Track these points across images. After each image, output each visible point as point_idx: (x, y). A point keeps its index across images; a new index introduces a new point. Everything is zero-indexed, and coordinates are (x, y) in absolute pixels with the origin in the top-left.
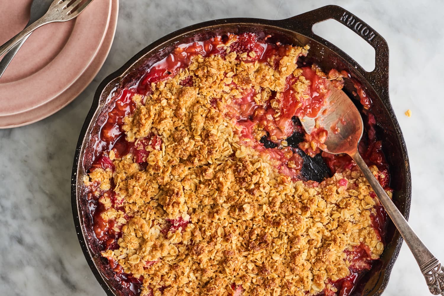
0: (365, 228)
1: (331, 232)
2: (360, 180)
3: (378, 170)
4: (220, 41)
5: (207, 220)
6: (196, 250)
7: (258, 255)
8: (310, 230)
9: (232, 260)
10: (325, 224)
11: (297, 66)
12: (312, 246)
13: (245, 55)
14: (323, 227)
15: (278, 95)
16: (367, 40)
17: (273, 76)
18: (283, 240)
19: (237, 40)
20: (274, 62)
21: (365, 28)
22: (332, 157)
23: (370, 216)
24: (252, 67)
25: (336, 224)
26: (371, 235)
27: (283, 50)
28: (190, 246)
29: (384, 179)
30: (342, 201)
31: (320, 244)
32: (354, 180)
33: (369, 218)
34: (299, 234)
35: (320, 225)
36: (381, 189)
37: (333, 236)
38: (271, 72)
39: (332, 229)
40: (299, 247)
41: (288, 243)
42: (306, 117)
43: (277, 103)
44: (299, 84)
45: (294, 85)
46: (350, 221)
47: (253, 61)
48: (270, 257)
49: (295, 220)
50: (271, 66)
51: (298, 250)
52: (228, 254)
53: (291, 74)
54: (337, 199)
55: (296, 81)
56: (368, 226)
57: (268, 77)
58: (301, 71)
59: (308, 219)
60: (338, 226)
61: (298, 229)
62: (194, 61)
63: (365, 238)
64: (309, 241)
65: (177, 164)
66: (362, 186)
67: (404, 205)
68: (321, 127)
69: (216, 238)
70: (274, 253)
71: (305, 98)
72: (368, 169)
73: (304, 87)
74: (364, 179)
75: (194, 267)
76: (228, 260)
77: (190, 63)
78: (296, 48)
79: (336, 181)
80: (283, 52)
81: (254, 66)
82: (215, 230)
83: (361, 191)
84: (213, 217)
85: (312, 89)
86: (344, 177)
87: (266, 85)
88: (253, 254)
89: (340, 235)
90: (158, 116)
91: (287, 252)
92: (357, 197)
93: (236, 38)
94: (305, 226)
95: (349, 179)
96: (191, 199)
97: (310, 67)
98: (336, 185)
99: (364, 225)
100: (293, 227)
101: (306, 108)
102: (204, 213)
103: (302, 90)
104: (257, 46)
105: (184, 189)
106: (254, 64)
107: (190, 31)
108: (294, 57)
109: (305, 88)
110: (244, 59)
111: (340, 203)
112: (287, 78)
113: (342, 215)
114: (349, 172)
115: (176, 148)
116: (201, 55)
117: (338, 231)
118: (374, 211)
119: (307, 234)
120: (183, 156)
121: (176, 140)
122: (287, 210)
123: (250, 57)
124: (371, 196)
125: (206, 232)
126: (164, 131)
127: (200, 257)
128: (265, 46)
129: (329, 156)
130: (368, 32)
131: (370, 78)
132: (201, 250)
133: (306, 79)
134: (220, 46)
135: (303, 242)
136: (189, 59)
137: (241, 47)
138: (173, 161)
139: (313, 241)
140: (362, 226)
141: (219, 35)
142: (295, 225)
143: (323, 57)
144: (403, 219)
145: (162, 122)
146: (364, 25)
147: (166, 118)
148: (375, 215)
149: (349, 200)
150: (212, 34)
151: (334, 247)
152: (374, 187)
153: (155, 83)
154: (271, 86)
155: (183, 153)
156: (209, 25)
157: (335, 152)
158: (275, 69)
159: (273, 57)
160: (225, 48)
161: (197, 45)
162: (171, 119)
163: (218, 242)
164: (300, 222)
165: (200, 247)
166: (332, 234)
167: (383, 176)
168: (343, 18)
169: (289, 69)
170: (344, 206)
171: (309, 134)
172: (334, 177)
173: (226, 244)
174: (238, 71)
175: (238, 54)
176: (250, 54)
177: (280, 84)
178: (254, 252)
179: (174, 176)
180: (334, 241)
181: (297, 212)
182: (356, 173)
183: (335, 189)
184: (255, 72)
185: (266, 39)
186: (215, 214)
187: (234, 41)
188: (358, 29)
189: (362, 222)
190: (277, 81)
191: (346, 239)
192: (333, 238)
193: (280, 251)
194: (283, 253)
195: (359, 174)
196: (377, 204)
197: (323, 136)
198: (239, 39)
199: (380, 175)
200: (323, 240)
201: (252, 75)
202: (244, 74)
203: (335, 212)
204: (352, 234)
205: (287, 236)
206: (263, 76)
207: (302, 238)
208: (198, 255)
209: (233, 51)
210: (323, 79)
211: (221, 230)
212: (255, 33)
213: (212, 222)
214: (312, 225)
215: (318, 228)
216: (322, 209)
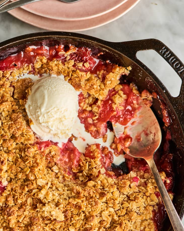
0: (147, 220)
1: (119, 218)
2: (150, 181)
3: (165, 176)
4: (63, 49)
5: (19, 190)
6: (8, 212)
7: (58, 226)
8: (103, 212)
9: (37, 225)
10: (116, 210)
11: (119, 82)
12: (102, 225)
13: (81, 65)
14: (114, 212)
15: (99, 103)
16: (177, 72)
17: (99, 86)
18: (80, 217)
19: (76, 51)
20: (102, 76)
21: (178, 62)
22: (131, 158)
23: (152, 211)
24: (85, 76)
25: (124, 211)
26: (150, 226)
27: (110, 67)
28: (4, 208)
29: (169, 184)
30: (132, 194)
31: (108, 226)
32: (145, 180)
33: (151, 213)
34: (94, 214)
35: (112, 210)
36: (165, 191)
37: (120, 220)
38: (99, 83)
39: (121, 215)
40: (92, 224)
41: (84, 220)
42: (118, 124)
43: (98, 108)
44: (117, 97)
45: (114, 97)
46: (135, 212)
47: (86, 71)
48: (67, 228)
49: (93, 202)
50: (99, 78)
51: (91, 226)
52: (33, 220)
53: (113, 87)
54: (129, 192)
55: (115, 94)
56: (149, 219)
57: (95, 87)
58: (121, 87)
59: (103, 204)
60: (126, 214)
61: (94, 210)
62: (38, 60)
63: (145, 228)
64: (100, 222)
65: (8, 139)
66: (150, 185)
67: (181, 207)
68: (128, 134)
69: (26, 206)
70: (71, 225)
71: (120, 109)
72: (158, 174)
73: (121, 99)
74: (154, 181)
75: (4, 225)
76: (33, 225)
77: (35, 62)
78: (121, 67)
79: (131, 178)
80: (110, 69)
81: (86, 75)
82: (25, 199)
83: (148, 189)
84: (24, 189)
85: (127, 102)
86: (137, 176)
87: (92, 92)
88: (54, 224)
89: (125, 221)
90: (1, 98)
91: (81, 226)
92: (145, 194)
93: (75, 49)
94: (100, 209)
95: (141, 179)
96: (11, 169)
97: (129, 85)
98: (130, 181)
99: (146, 217)
100: (91, 208)
101: (119, 117)
102: (17, 184)
103: (119, 102)
104: (91, 59)
105: (8, 160)
106: (87, 74)
107: (40, 36)
108: (118, 74)
109: (122, 101)
110: (79, 68)
111: (131, 196)
112: (109, 90)
113: (130, 206)
114: (142, 173)
115: (11, 126)
116: (46, 57)
117: (125, 217)
118: (156, 207)
119: (100, 215)
120: (15, 134)
121: (13, 120)
122: (89, 193)
123: (85, 67)
124: (156, 195)
125: (18, 200)
126: (3, 111)
127: (10, 218)
128: (97, 61)
129: (130, 158)
130: (179, 66)
131: (173, 101)
132: (12, 212)
133: (124, 94)
134: (62, 53)
135: (95, 222)
136: (35, 58)
137: (79, 58)
138: (5, 136)
139: (104, 222)
140: (144, 218)
141: (63, 44)
142: (93, 206)
143: (140, 79)
144: (178, 218)
145: (3, 103)
146: (177, 59)
147: (7, 101)
148: (157, 211)
149: (138, 195)
150: (57, 43)
151: (119, 229)
152: (160, 188)
153: (3, 71)
154: (96, 93)
155: (16, 131)
156: (57, 35)
157: (135, 156)
158: (102, 82)
159: (102, 72)
160: (66, 55)
161: (44, 49)
162: (11, 103)
163: (27, 209)
164: (97, 205)
165: (12, 210)
166: (119, 219)
167: (168, 181)
168: (162, 51)
169: (113, 83)
170: (133, 199)
171: (118, 138)
172: (129, 174)
173: (33, 211)
174: (72, 77)
175: (75, 62)
176: (85, 64)
177: (103, 94)
178: (55, 223)
179: (3, 148)
180: (120, 225)
181: (96, 196)
182: (148, 175)
183: (128, 183)
184: (86, 80)
185: (99, 55)
186: (26, 187)
187: (73, 52)
188: (172, 62)
189: (145, 214)
190: (102, 91)
191: (130, 225)
192: (120, 222)
193: (76, 225)
194: (78, 228)
195: (150, 176)
196: (160, 203)
197: (128, 141)
198: (78, 50)
199: (166, 180)
200: (112, 223)
201: (83, 82)
202: (77, 80)
203: (126, 202)
204: (135, 222)
205: (84, 214)
206: (92, 85)
207: (96, 218)
208: (9, 216)
209: (72, 59)
210: (137, 96)
211: (30, 200)
212: (91, 49)
213: (22, 192)
214: (105, 208)
215: (110, 212)
216: (116, 197)
